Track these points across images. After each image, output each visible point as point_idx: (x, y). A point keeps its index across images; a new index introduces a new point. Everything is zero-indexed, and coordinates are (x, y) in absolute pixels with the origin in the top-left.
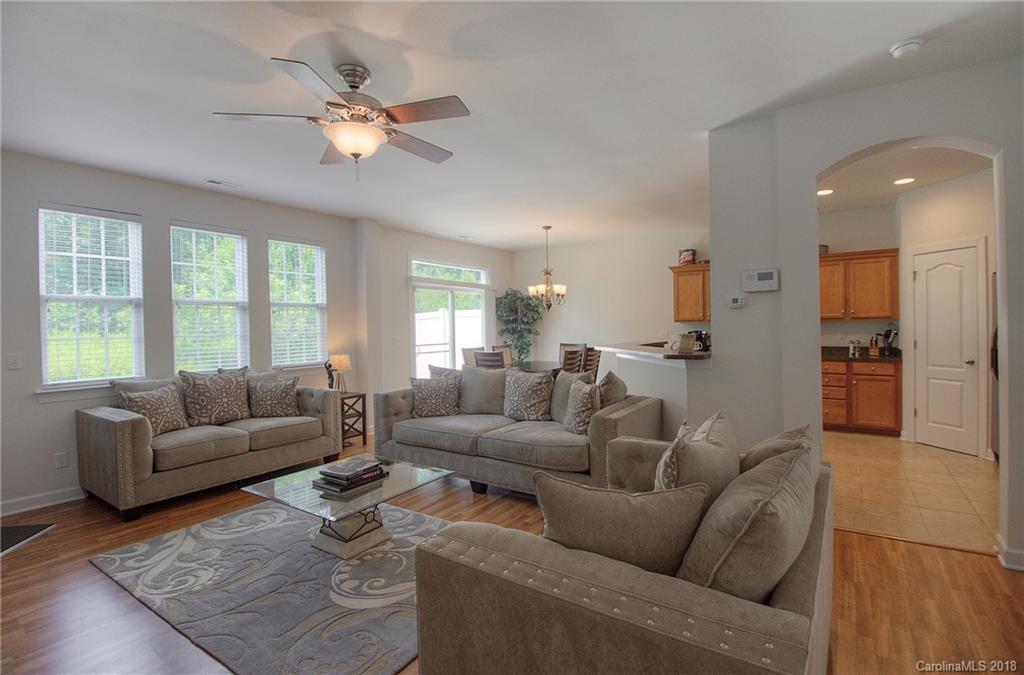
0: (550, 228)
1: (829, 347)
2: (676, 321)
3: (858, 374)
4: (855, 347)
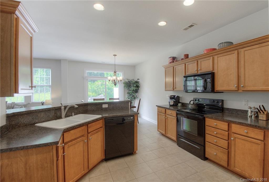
1: (236, 110)
2: (166, 90)
3: (236, 133)
4: (252, 111)
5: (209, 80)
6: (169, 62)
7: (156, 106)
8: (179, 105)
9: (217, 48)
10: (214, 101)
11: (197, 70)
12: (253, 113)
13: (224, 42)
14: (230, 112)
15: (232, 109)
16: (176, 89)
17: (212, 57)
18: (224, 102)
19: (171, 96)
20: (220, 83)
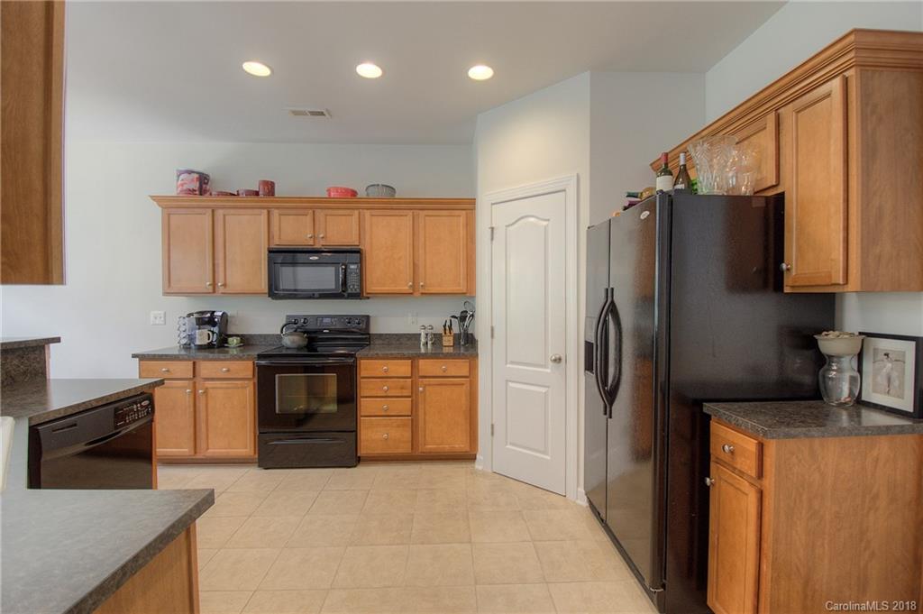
1: (396, 335)
2: (166, 294)
3: (425, 377)
4: (427, 335)
5: (352, 267)
6: (185, 187)
7: (134, 356)
8: (234, 341)
9: (362, 193)
10: (350, 319)
11: (314, 237)
12: (429, 337)
13: (380, 184)
14: (385, 342)
15: (389, 334)
16: (228, 290)
17: (356, 212)
18: (371, 320)
19: (203, 313)
20: (377, 276)
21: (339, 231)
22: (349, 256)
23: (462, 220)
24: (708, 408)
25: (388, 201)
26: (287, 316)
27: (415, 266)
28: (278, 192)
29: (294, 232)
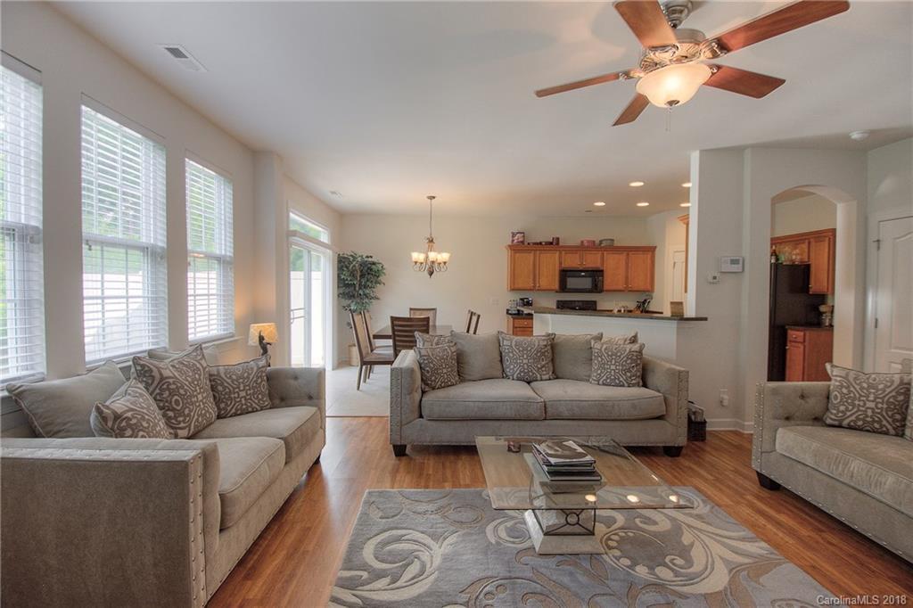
0: (434, 197)
2: (512, 290)
5: (600, 278)
10: (589, 300)
11: (580, 264)
13: (607, 239)
16: (540, 288)
17: (601, 253)
20: (609, 281)
21: (592, 261)
22: (596, 275)
23: (649, 256)
24: (787, 327)
25: (610, 247)
26: (558, 301)
27: (627, 278)
28: (561, 244)
29: (572, 262)
